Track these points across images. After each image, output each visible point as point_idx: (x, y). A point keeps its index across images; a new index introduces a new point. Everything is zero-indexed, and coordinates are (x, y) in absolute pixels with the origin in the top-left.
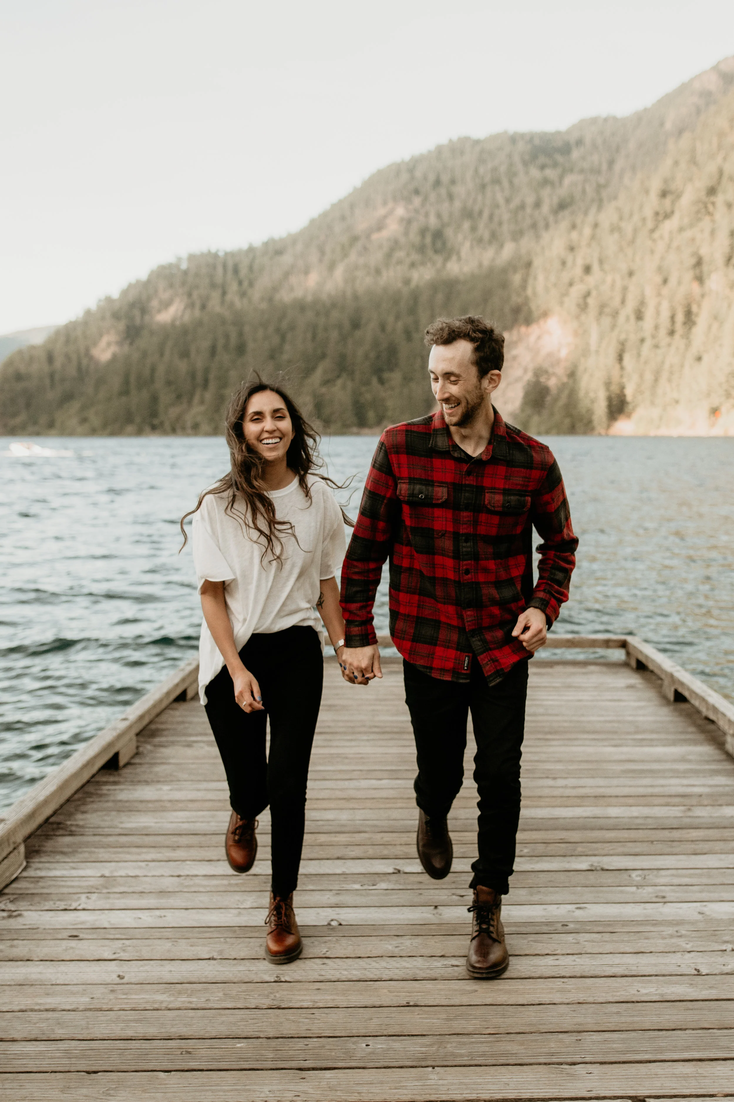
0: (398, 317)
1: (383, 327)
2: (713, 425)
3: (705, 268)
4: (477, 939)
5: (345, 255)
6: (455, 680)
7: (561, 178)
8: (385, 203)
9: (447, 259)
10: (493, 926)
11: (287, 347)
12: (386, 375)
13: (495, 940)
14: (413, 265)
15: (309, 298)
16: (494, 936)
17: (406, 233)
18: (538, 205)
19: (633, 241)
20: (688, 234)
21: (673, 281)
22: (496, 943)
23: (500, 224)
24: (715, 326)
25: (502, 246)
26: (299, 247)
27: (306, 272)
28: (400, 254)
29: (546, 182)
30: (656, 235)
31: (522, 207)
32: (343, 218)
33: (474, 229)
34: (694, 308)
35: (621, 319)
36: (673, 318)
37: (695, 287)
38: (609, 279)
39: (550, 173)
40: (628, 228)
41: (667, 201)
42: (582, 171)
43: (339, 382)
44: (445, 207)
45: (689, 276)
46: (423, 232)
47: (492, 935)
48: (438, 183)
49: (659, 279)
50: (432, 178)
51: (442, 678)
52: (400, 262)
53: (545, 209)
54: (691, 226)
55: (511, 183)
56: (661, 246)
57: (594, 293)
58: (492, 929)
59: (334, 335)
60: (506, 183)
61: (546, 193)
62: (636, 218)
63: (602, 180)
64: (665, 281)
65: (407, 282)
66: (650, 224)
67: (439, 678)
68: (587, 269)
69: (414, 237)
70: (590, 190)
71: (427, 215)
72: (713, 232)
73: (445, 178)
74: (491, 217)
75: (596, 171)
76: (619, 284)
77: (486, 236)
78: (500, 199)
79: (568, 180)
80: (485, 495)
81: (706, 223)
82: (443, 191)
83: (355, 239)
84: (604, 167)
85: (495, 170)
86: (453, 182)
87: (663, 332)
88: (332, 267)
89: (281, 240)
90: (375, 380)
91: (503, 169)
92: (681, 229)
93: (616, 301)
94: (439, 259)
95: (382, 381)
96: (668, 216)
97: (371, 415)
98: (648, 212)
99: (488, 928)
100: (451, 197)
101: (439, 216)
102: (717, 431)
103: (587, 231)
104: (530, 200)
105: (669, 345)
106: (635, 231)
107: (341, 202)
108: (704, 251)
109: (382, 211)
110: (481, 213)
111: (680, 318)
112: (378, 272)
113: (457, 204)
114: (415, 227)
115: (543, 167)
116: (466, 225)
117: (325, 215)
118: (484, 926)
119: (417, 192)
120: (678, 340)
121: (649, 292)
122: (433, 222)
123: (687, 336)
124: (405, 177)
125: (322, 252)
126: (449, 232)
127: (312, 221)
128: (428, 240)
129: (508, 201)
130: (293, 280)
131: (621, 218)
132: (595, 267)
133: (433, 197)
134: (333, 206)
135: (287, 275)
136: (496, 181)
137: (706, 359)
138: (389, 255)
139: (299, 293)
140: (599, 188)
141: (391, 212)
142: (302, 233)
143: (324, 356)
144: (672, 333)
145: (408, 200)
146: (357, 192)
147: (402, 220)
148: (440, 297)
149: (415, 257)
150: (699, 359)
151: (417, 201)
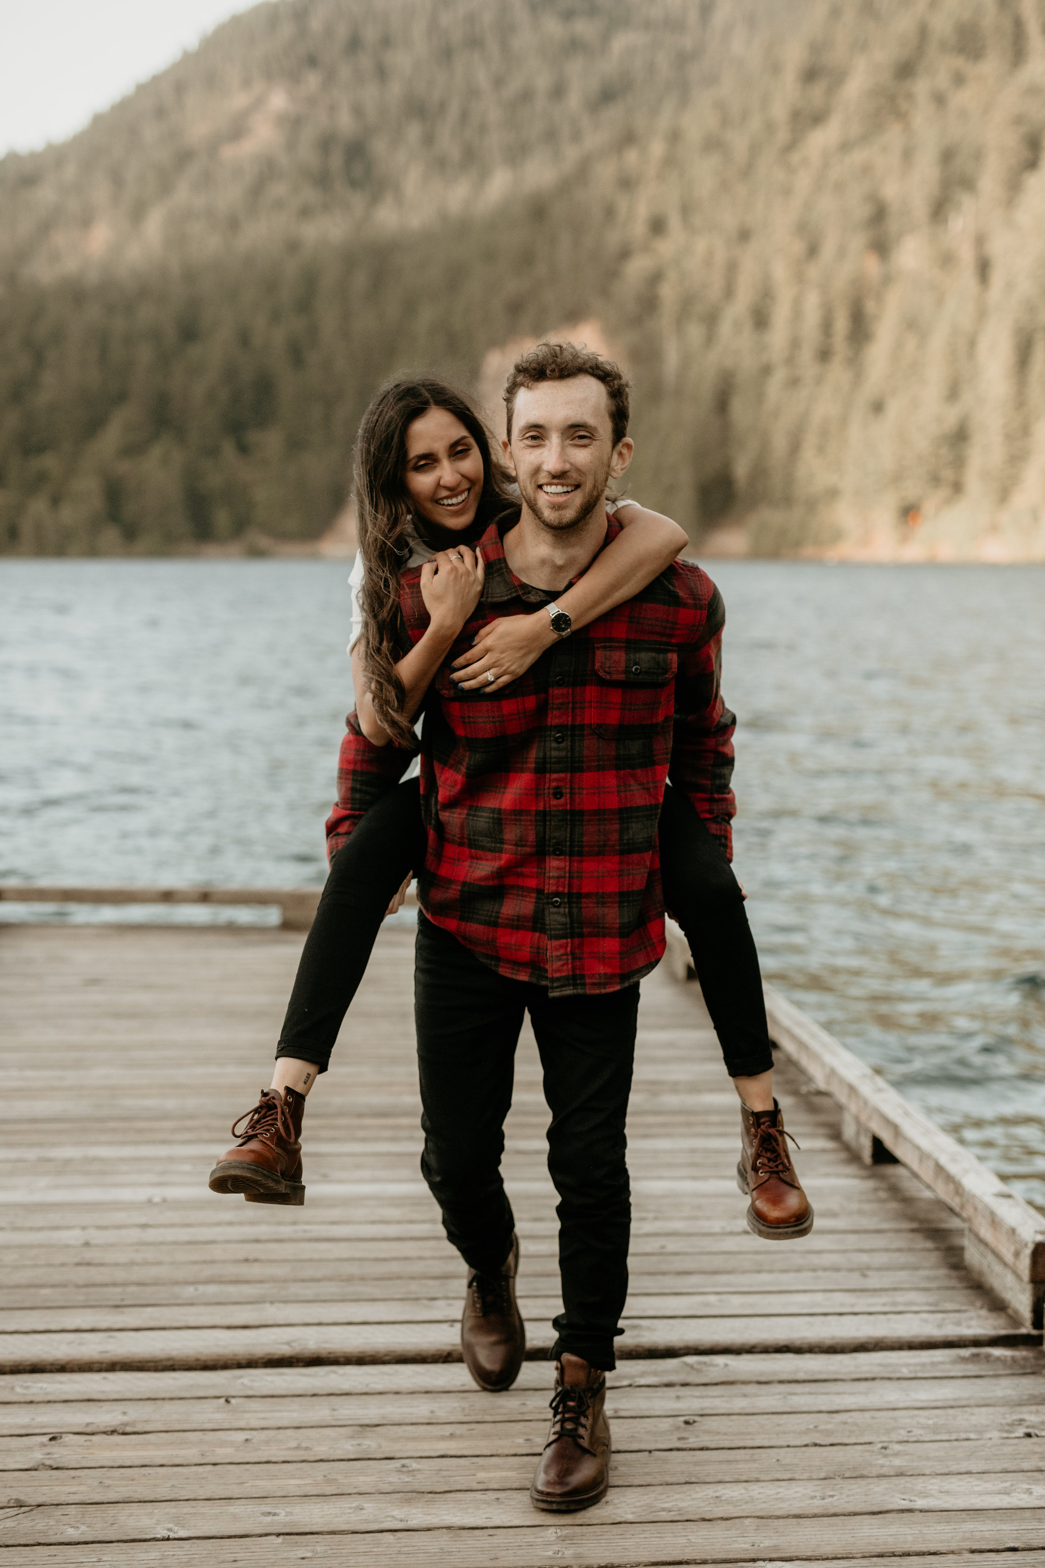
0: (276, 317)
1: (244, 339)
2: (905, 539)
3: (893, 225)
4: (553, 1446)
5: (165, 187)
6: (534, 980)
7: (606, 37)
8: (247, 82)
9: (375, 199)
10: (584, 1426)
11: (48, 378)
12: (253, 437)
13: (585, 1451)
14: (305, 212)
15: (93, 277)
16: (585, 1443)
17: (291, 145)
18: (558, 92)
19: (747, 172)
20: (858, 157)
21: (828, 250)
22: (587, 1456)
23: (483, 129)
24: (911, 342)
25: (484, 175)
26: (70, 171)
27: (86, 222)
28: (279, 189)
29: (574, 46)
30: (795, 158)
31: (526, 96)
32: (160, 113)
33: (429, 140)
34: (870, 306)
35: (725, 328)
36: (827, 326)
37: (872, 266)
38: (701, 246)
39: (584, 28)
40: (739, 143)
41: (817, 92)
42: (647, 25)
43: (156, 451)
44: (370, 94)
45: (858, 241)
46: (326, 143)
47: (581, 1441)
48: (354, 44)
49: (798, 247)
50: (342, 32)
51: (514, 977)
52: (279, 205)
53: (574, 100)
54: (865, 139)
55: (505, 46)
56: (803, 182)
57: (672, 275)
58: (582, 1431)
59: (145, 354)
60: (493, 47)
61: (575, 68)
62: (755, 124)
63: (688, 42)
64: (813, 251)
65: (293, 246)
66: (782, 135)
67: (510, 976)
68: (658, 226)
69: (307, 153)
70: (664, 63)
71: (332, 109)
72: (908, 155)
73: (370, 34)
74: (464, 116)
75: (675, 25)
76: (721, 256)
77: (455, 153)
78: (482, 78)
79: (620, 42)
80: (594, 653)
81: (894, 135)
82: (366, 61)
83: (184, 157)
84: (693, 17)
85: (471, 19)
86: (386, 42)
87: (807, 354)
88: (138, 213)
89: (34, 156)
90: (228, 448)
91: (488, 17)
92: (845, 147)
93: (715, 292)
94: (358, 201)
95: (243, 449)
96: (818, 118)
97: (222, 518)
98: (779, 111)
99: (576, 1430)
100: (382, 73)
101: (358, 111)
102: (914, 552)
103: (657, 148)
104: (543, 82)
105: (819, 381)
106: (755, 149)
107: (156, 80)
108: (891, 191)
109: (240, 100)
110: (442, 107)
111: (841, 325)
112: (233, 224)
113: (396, 89)
114: (309, 135)
115: (568, 15)
116: (414, 132)
117: (123, 107)
118: (569, 1426)
119: (312, 61)
120: (838, 372)
121: (780, 272)
122: (345, 122)
123: (855, 361)
124: (287, 30)
125: (117, 180)
126: (379, 147)
127: (98, 120)
128: (336, 160)
129: (499, 82)
130: (60, 239)
131: (725, 122)
132: (674, 223)
133: (345, 72)
134: (142, 89)
135: (45, 228)
136: (474, 42)
137: (894, 408)
138: (257, 190)
139: (70, 265)
140: (683, 59)
141: (259, 103)
142: (79, 140)
143: (121, 397)
144: (824, 355)
145: (294, 77)
146: (189, 59)
147: (281, 120)
148: (360, 280)
149: (310, 195)
150: (878, 407)
151: (313, 80)
